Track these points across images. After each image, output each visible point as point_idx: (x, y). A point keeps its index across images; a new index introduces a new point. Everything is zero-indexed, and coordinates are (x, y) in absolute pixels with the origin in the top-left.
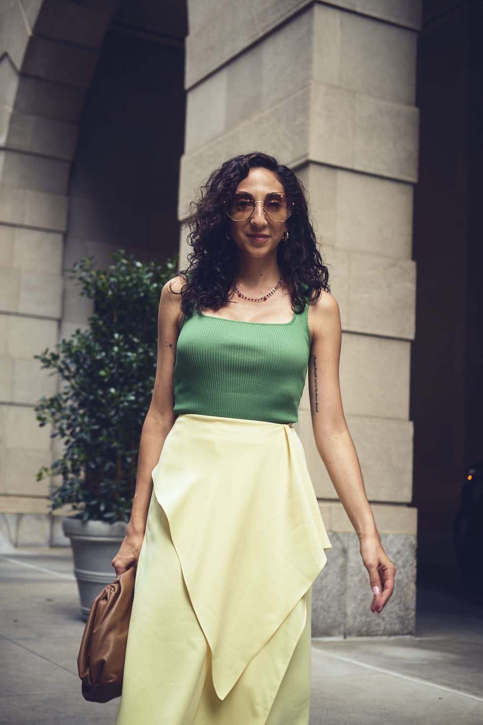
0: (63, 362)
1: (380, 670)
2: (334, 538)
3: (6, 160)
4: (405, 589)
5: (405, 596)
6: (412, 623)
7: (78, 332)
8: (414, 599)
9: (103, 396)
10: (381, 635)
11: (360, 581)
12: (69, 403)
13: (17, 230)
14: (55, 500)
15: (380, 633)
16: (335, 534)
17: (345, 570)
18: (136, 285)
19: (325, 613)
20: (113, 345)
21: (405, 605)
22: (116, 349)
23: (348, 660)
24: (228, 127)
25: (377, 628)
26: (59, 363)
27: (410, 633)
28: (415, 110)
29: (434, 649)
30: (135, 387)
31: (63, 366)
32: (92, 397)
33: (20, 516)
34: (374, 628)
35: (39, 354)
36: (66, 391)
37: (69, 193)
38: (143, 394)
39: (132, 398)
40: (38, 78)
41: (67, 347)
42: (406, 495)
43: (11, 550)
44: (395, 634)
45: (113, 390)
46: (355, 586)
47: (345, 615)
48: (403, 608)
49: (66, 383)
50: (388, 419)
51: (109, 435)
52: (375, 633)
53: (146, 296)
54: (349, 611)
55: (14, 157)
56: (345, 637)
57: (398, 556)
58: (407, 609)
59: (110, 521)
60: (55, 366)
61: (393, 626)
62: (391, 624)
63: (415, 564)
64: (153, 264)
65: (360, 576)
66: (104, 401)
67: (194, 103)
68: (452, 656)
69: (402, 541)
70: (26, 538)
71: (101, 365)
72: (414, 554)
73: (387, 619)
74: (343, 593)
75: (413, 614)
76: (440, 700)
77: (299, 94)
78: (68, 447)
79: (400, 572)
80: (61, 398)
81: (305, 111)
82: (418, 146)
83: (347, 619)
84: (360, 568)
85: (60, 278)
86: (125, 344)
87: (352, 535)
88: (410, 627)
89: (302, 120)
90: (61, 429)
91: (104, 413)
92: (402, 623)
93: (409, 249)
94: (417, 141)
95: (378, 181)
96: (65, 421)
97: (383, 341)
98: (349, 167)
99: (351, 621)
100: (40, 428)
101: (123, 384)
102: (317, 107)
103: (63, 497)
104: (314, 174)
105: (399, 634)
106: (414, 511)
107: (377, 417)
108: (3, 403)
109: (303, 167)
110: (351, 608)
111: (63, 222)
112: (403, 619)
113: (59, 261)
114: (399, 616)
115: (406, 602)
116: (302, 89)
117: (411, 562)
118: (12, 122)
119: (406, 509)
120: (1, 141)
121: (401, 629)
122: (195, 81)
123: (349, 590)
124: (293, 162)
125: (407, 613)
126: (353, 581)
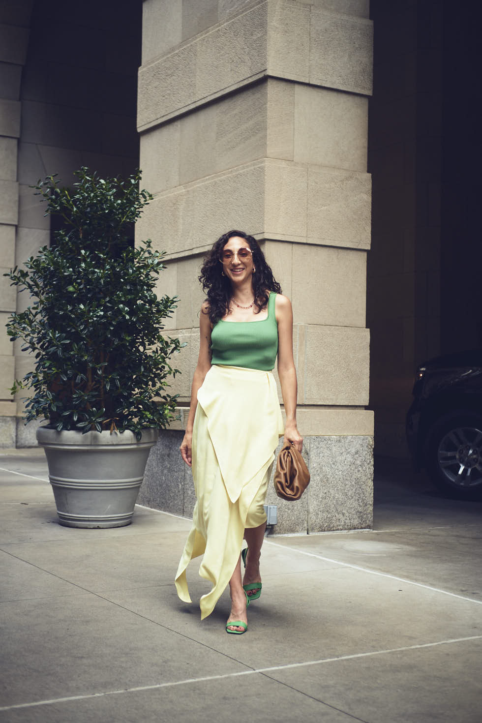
0: (32, 279)
1: (342, 564)
4: (363, 487)
5: (363, 492)
6: (370, 517)
7: (44, 248)
8: (372, 495)
9: (70, 311)
10: (341, 530)
11: (321, 480)
12: (39, 317)
14: (29, 412)
15: (341, 527)
18: (100, 202)
19: (289, 511)
20: (79, 261)
21: (363, 500)
22: (83, 265)
23: (312, 555)
24: (185, 41)
25: (338, 523)
26: (28, 279)
27: (369, 527)
28: (370, 23)
29: (392, 542)
30: (103, 302)
31: (31, 283)
32: (61, 313)
34: (335, 523)
35: (8, 272)
36: (36, 306)
37: (21, 99)
38: (112, 308)
39: (102, 313)
41: (36, 264)
42: (365, 399)
44: (355, 529)
45: (82, 306)
46: (317, 485)
47: (308, 512)
48: (361, 504)
49: (36, 299)
50: (345, 326)
51: (80, 349)
52: (335, 529)
53: (111, 212)
54: (311, 510)
56: (308, 533)
57: (357, 456)
58: (366, 505)
59: (83, 430)
60: (24, 283)
61: (352, 521)
62: (350, 519)
63: (372, 462)
64: (116, 180)
65: (321, 476)
66: (73, 316)
67: (150, 14)
68: (408, 548)
69: (360, 442)
71: (69, 281)
72: (373, 453)
73: (347, 515)
75: (371, 508)
76: (400, 592)
77: (256, 7)
78: (38, 359)
79: (359, 471)
80: (31, 312)
81: (263, 25)
82: (372, 59)
83: (310, 516)
84: (321, 469)
85: (16, 184)
86: (91, 261)
87: (313, 437)
88: (367, 521)
89: (259, 35)
90: (32, 343)
91: (74, 328)
92: (361, 517)
93: (364, 161)
94: (372, 53)
95: (335, 94)
96: (36, 335)
97: (340, 250)
98: (307, 81)
99: (314, 517)
100: (12, 342)
101: (91, 299)
102: (274, 22)
103: (37, 408)
104: (272, 88)
105: (358, 529)
106: (371, 414)
107: (336, 325)
109: (261, 82)
110: (313, 505)
111: (17, 127)
112: (361, 514)
113: (14, 167)
114: (358, 511)
115: (364, 498)
116: (259, 3)
117: (368, 461)
119: (363, 412)
121: (359, 524)
123: (311, 489)
124: (251, 77)
125: (366, 508)
126: (315, 481)
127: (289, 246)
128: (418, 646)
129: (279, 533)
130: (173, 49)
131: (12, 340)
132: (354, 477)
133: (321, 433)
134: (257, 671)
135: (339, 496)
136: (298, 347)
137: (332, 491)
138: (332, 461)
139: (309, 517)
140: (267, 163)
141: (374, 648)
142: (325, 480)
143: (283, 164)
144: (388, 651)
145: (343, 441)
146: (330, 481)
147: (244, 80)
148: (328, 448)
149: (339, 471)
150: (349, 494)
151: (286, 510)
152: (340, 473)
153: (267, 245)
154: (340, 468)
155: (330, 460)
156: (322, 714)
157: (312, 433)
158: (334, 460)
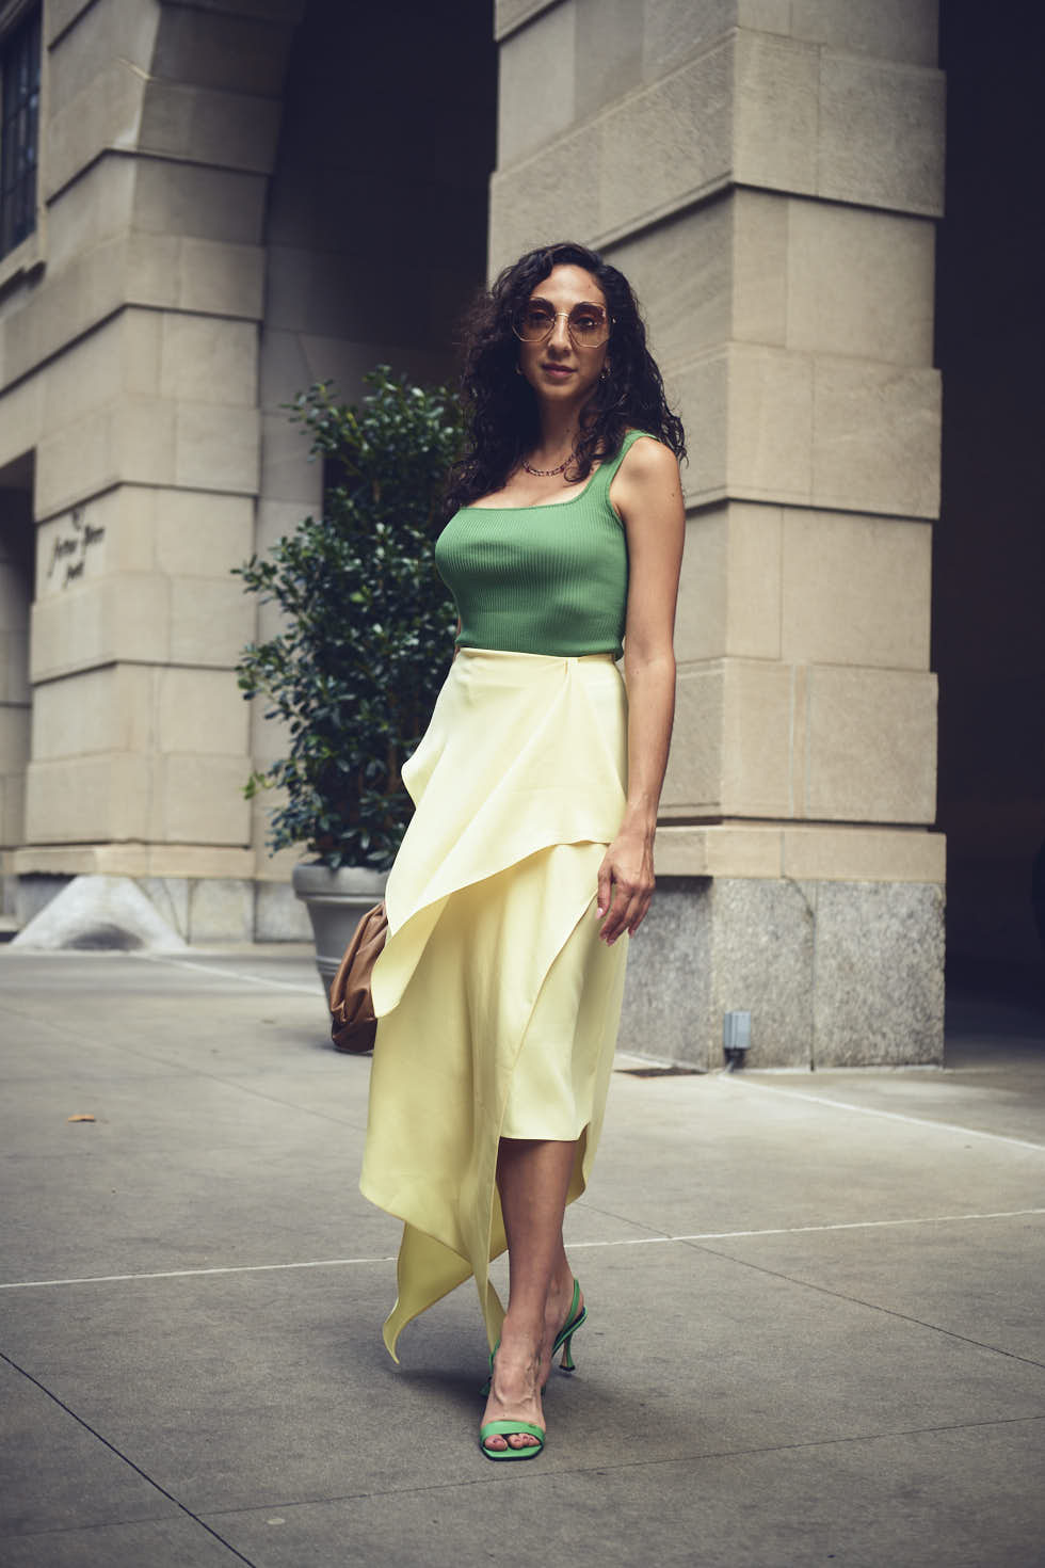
0: (284, 580)
1: (868, 1111)
2: (791, 889)
3: (139, 178)
4: (925, 982)
5: (925, 995)
6: (939, 1042)
7: (309, 522)
8: (942, 999)
9: (357, 640)
10: (879, 1065)
11: (840, 968)
12: (297, 654)
13: (166, 317)
14: (279, 833)
15: (878, 1060)
16: (792, 882)
17: (812, 947)
18: (412, 431)
19: (775, 1026)
20: (374, 545)
21: (923, 1009)
22: (380, 552)
23: (814, 1099)
24: (581, 118)
25: (873, 1052)
26: (276, 580)
27: (935, 1062)
28: (939, 75)
29: (975, 1085)
30: (417, 621)
31: (283, 587)
32: (339, 643)
33: (194, 883)
34: (866, 1052)
35: (239, 566)
36: (291, 632)
37: (265, 242)
38: (433, 635)
39: (415, 642)
40: (198, 9)
41: (291, 550)
42: (926, 810)
43: (180, 948)
44: (907, 1063)
45: (378, 628)
46: (831, 977)
47: (813, 1028)
48: (920, 1016)
49: (291, 618)
50: (889, 669)
51: (372, 711)
52: (866, 1062)
53: (433, 450)
54: (819, 1025)
55: (156, 171)
56: (812, 1069)
57: (912, 921)
58: (929, 1018)
59: (379, 866)
60: (268, 587)
61: (902, 1048)
62: (897, 1045)
63: (942, 936)
64: (443, 390)
65: (839, 958)
66: (361, 649)
67: (514, 69)
68: (1003, 1094)
69: (918, 894)
70: (211, 927)
71: (354, 582)
72: (943, 917)
73: (891, 1035)
74: (808, 988)
75: (940, 1026)
76: (968, 1150)
77: (712, 53)
78: (296, 735)
79: (915, 951)
80: (281, 645)
81: (725, 87)
82: (943, 146)
83: (816, 1035)
84: (839, 944)
85: (254, 415)
86: (396, 543)
87: (824, 883)
88: (933, 1051)
89: (718, 106)
90: (283, 702)
91: (362, 671)
92: (918, 1042)
93: (926, 346)
94: (943, 135)
95: (865, 217)
96: (291, 688)
97: (879, 522)
98: (811, 192)
99: (824, 1039)
100: (247, 703)
101: (396, 618)
102: (747, 78)
103: (293, 827)
104: (743, 210)
105: (913, 1064)
106: (940, 840)
107: (870, 667)
108: (152, 665)
109: (722, 196)
110: (823, 1015)
111: (256, 298)
112: (921, 1036)
113: (252, 379)
114: (913, 1031)
115: (926, 1004)
116: (719, 43)
117: (935, 933)
118: (148, 100)
119: (924, 836)
120: (127, 140)
121: (917, 1054)
122: (514, 25)
123: (818, 984)
124: (703, 187)
125: (927, 1025)
126: (826, 967)
127: (775, 513)
128: (977, 1216)
129: (755, 1066)
130: (557, 137)
131: (247, 697)
132: (906, 962)
133: (838, 875)
134: (675, 1239)
135: (876, 1000)
136: (793, 708)
137: (859, 988)
138: (861, 929)
139: (815, 1038)
140: (733, 353)
141: (894, 1216)
142: (847, 967)
143: (765, 354)
144: (920, 1220)
145: (882, 891)
146: (856, 969)
147: (691, 192)
148: (852, 905)
149: (875, 950)
150: (896, 995)
151: (770, 1022)
152: (878, 954)
153: (733, 509)
154: (877, 944)
155: (857, 928)
156: (779, 1289)
157: (821, 874)
158: (865, 928)
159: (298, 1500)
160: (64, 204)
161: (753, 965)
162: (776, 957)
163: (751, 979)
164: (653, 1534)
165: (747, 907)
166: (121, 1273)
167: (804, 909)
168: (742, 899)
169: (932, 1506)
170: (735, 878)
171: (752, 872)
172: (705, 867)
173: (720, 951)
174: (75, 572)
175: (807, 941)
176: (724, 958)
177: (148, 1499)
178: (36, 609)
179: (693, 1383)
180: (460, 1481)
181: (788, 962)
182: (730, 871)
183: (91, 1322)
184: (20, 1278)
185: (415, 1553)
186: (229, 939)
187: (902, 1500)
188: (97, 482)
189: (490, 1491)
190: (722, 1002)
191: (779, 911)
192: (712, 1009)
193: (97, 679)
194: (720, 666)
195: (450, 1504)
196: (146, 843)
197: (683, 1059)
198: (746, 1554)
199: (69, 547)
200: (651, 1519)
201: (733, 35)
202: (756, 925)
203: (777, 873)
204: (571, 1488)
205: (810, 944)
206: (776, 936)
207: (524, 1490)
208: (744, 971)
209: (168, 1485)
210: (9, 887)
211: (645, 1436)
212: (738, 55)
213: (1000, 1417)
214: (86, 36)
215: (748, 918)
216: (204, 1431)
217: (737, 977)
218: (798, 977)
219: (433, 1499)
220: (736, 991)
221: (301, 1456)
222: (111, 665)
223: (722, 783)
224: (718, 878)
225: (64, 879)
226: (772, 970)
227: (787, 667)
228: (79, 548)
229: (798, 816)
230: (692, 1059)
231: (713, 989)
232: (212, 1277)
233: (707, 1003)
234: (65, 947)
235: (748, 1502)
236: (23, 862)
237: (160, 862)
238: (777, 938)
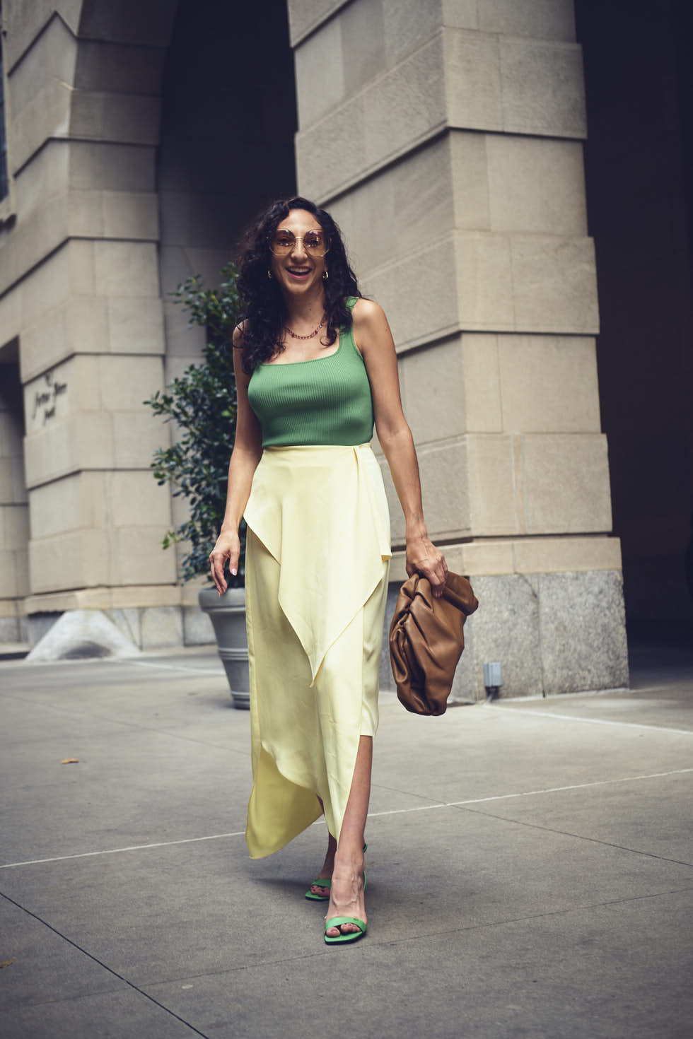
0: (179, 406)
1: (578, 719)
2: (521, 581)
3: (72, 155)
4: (613, 635)
5: (614, 643)
6: (625, 674)
7: (192, 368)
8: (626, 645)
9: (229, 441)
10: (588, 690)
11: (557, 629)
13: (96, 244)
14: (187, 570)
15: (587, 687)
16: (521, 576)
17: (538, 617)
19: (518, 670)
21: (614, 652)
23: (543, 714)
24: (349, 93)
25: (583, 682)
26: (173, 406)
27: (624, 686)
28: (577, 47)
29: (650, 698)
31: (178, 411)
32: (216, 444)
33: (142, 610)
34: (579, 683)
35: (149, 399)
36: (185, 439)
37: (157, 190)
40: (101, 42)
41: (181, 386)
42: (606, 523)
43: (136, 653)
44: (606, 688)
46: (552, 635)
47: (543, 670)
48: (612, 657)
49: (185, 430)
50: (576, 433)
52: (579, 689)
54: (546, 667)
55: (82, 149)
56: (544, 696)
57: (601, 596)
58: (618, 658)
60: (168, 411)
61: (601, 679)
62: (599, 677)
63: (623, 603)
65: (556, 623)
67: (304, 65)
68: (667, 702)
69: (605, 578)
70: (154, 638)
71: (223, 404)
72: (622, 591)
73: (594, 671)
74: (537, 644)
75: (625, 662)
76: (642, 738)
77: (429, 45)
78: (194, 506)
79: (605, 615)
80: (181, 449)
81: (438, 66)
82: (583, 92)
83: (545, 674)
84: (555, 614)
85: (159, 302)
87: (542, 575)
88: (622, 679)
89: (435, 78)
90: (184, 485)
92: (613, 674)
93: (583, 223)
94: (583, 86)
95: (537, 143)
96: (188, 476)
97: (561, 339)
98: (499, 129)
99: (550, 676)
100: (160, 487)
102: (452, 59)
103: (196, 566)
104: (456, 144)
105: (610, 688)
106: (617, 541)
107: (561, 433)
108: (104, 470)
109: (442, 136)
110: (548, 661)
111: (154, 227)
112: (613, 670)
113: (155, 279)
114: (609, 666)
115: (615, 649)
116: (433, 38)
117: (617, 602)
118: (74, 103)
119: (606, 540)
120: (62, 130)
121: (612, 682)
122: (302, 37)
123: (544, 641)
124: (429, 131)
125: (618, 662)
126: (548, 629)
127: (492, 338)
128: (643, 777)
129: (506, 697)
130: (335, 106)
131: (160, 484)
132: (600, 622)
133: (551, 570)
134: (449, 804)
135: (583, 648)
136: (513, 463)
137: (571, 642)
138: (569, 603)
139: (545, 676)
140: (457, 237)
141: (590, 781)
142: (562, 629)
143: (477, 236)
144: (607, 782)
145: (581, 578)
146: (568, 628)
147: (422, 136)
148: (562, 588)
149: (579, 616)
150: (595, 644)
151: (514, 668)
152: (581, 618)
153: (464, 338)
154: (580, 612)
155: (567, 602)
156: (512, 830)
157: (540, 570)
158: (572, 602)
159: (201, 973)
160: (25, 176)
161: (500, 631)
162: (515, 625)
163: (500, 641)
164: (423, 976)
165: (493, 595)
166: (93, 851)
167: (531, 593)
168: (489, 589)
169: (600, 948)
170: (484, 576)
171: (495, 571)
172: (464, 571)
173: (477, 624)
174: (50, 414)
175: (534, 613)
176: (481, 628)
177: (107, 980)
178: (27, 440)
179: (454, 889)
180: (304, 955)
181: (523, 629)
182: (480, 572)
183: (74, 882)
184: (28, 858)
185: (274, 998)
186: (168, 645)
187: (582, 946)
188: (59, 355)
189: (322, 960)
190: (482, 657)
191: (514, 595)
192: (475, 662)
193: (69, 483)
194: (464, 440)
195: (297, 969)
196: (109, 587)
197: (459, 696)
198: (481, 984)
199: (45, 398)
200: (423, 968)
201: (441, 32)
202: (500, 605)
203: (512, 571)
204: (373, 954)
205: (536, 615)
206: (513, 612)
207: (344, 957)
208: (494, 636)
209: (120, 971)
210: (24, 623)
211: (422, 921)
212: (445, 45)
213: (648, 894)
214: (31, 64)
215: (494, 601)
216: (144, 939)
217: (490, 640)
218: (531, 637)
219: (286, 967)
220: (490, 649)
221: (205, 948)
222: (77, 473)
223: (471, 515)
224: (473, 577)
225: (57, 614)
226: (512, 633)
227: (507, 438)
228: (51, 398)
229: (522, 533)
230: (465, 696)
231: (475, 649)
232: (152, 849)
233: (472, 659)
234: (61, 658)
235: (484, 954)
236: (31, 606)
237: (119, 598)
238: (515, 613)
